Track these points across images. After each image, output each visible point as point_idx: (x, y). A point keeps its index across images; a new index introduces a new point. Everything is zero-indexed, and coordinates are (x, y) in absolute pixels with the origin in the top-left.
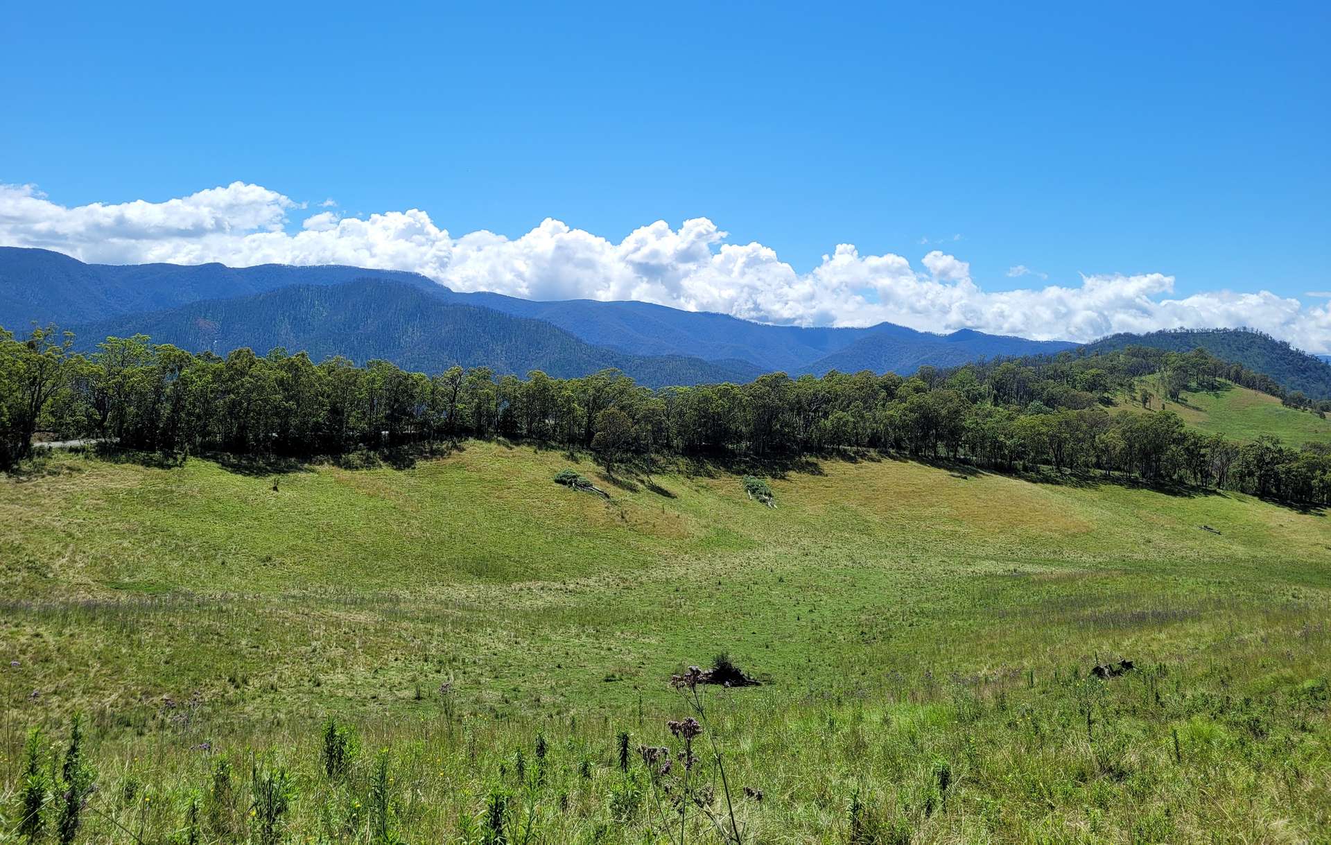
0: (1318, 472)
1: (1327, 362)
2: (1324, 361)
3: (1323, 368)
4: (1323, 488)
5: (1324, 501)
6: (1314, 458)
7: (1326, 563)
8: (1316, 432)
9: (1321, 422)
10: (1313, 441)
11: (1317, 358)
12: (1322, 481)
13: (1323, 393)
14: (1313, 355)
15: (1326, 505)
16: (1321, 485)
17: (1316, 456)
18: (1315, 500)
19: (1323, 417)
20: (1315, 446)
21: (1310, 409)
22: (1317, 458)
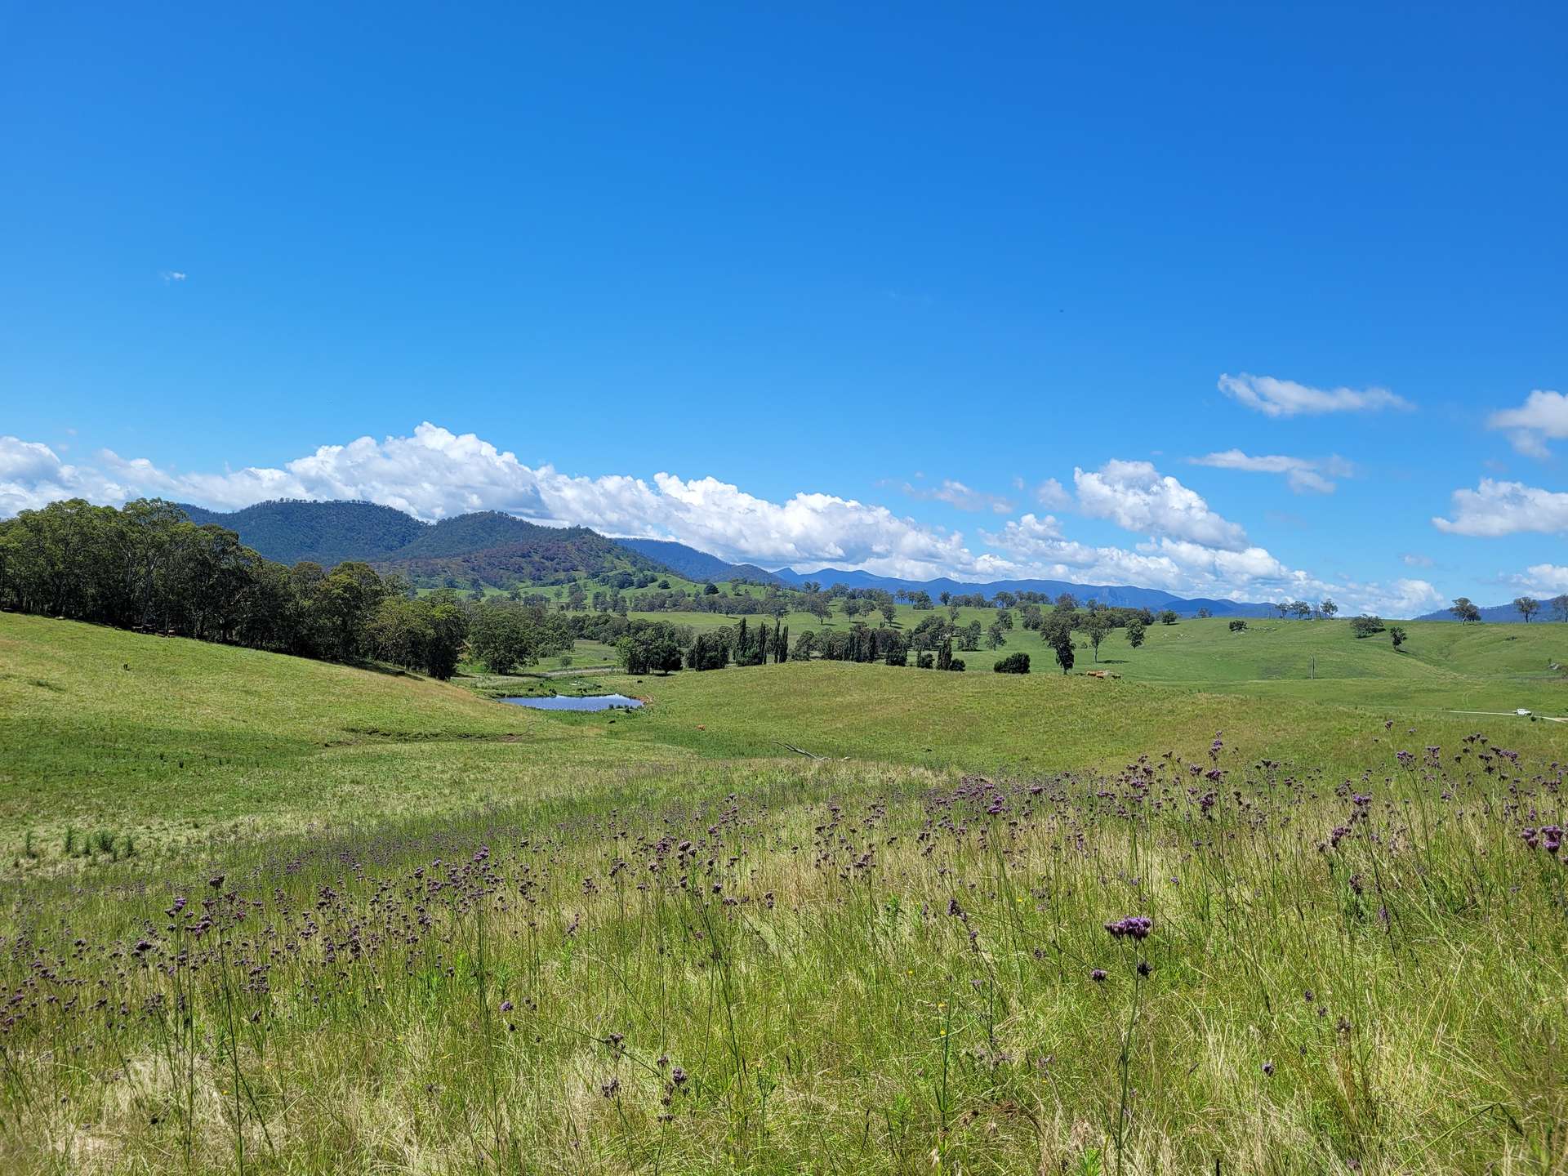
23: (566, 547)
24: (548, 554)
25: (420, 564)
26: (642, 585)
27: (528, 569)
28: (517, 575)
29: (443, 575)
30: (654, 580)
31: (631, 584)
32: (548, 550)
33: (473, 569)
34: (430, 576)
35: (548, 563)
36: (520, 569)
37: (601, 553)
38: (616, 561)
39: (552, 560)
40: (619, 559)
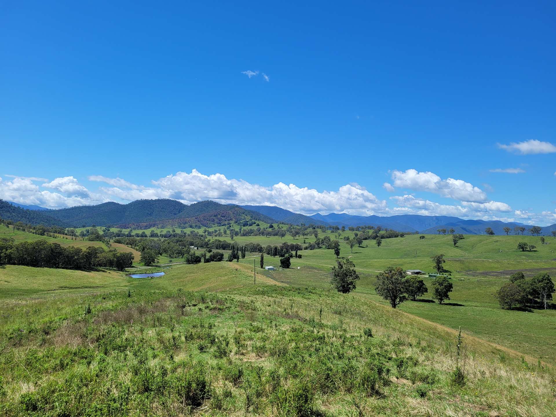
0: (4, 250)
1: (12, 204)
2: (10, 204)
3: (10, 207)
4: (6, 256)
5: (5, 262)
6: (3, 244)
7: (4, 288)
8: (5, 233)
9: (7, 229)
10: (3, 237)
11: (7, 202)
12: (5, 254)
13: (9, 217)
14: (6, 201)
15: (7, 264)
16: (5, 255)
17: (4, 243)
18: (2, 262)
19: (8, 227)
20: (4, 239)
21: (3, 224)
22: (4, 244)
23: (229, 213)
24: (223, 215)
25: (181, 220)
26: (251, 225)
27: (216, 220)
28: (212, 223)
29: (189, 223)
30: (255, 223)
31: (247, 225)
32: (223, 214)
33: (198, 221)
34: (184, 224)
35: (223, 218)
36: (214, 220)
37: (241, 214)
38: (246, 216)
39: (224, 217)
40: (246, 215)
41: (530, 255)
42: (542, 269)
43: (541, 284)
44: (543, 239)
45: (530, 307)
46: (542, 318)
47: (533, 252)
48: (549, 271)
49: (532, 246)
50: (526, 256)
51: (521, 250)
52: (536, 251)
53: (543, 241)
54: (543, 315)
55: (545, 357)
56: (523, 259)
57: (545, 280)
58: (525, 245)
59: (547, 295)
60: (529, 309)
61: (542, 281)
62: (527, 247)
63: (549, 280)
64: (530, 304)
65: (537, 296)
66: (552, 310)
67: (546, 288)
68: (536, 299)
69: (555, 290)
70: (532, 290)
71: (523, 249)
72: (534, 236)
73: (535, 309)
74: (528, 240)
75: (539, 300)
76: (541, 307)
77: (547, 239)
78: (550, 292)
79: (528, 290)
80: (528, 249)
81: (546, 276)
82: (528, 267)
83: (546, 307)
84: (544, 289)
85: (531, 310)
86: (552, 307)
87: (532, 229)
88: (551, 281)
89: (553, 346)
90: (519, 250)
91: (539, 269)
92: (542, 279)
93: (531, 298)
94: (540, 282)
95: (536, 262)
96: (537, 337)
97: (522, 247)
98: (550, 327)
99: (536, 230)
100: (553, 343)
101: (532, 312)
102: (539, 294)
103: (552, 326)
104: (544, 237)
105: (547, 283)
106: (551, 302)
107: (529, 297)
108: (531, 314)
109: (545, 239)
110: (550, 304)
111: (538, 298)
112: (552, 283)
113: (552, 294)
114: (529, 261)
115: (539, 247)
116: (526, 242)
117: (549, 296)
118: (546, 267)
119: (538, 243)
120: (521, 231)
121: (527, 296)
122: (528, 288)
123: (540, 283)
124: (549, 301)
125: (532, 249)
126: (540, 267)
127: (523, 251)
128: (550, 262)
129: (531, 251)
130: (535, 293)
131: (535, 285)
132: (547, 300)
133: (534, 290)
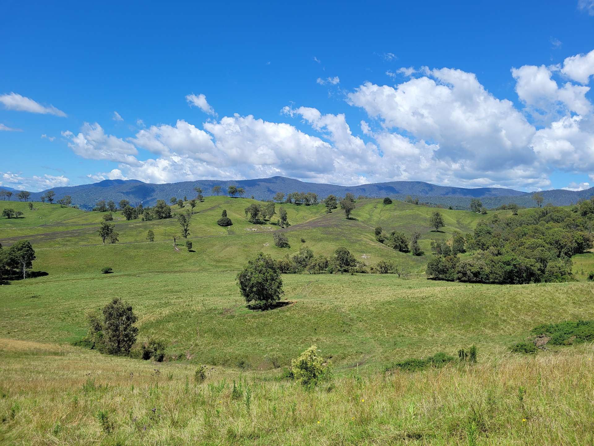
41: (16, 223)
42: (27, 236)
43: (21, 253)
44: (32, 205)
45: (7, 279)
46: (19, 289)
47: (20, 219)
48: (33, 238)
49: (19, 212)
50: (11, 224)
51: (7, 217)
52: (23, 218)
53: (31, 207)
54: (20, 286)
55: (13, 332)
56: (8, 227)
57: (25, 247)
58: (11, 212)
59: (27, 264)
60: (6, 281)
61: (21, 249)
62: (14, 214)
63: (29, 247)
64: (8, 275)
65: (16, 265)
66: (31, 279)
67: (26, 257)
68: (15, 270)
69: (35, 257)
70: (10, 260)
71: (9, 216)
72: (22, 201)
73: (13, 280)
74: (14, 205)
75: (17, 270)
76: (20, 276)
77: (35, 205)
78: (30, 260)
79: (5, 260)
80: (15, 216)
81: (26, 244)
82: (11, 236)
83: (25, 277)
84: (24, 257)
85: (8, 282)
86: (31, 275)
87: (20, 194)
88: (31, 248)
89: (25, 317)
90: (4, 217)
91: (24, 237)
92: (22, 246)
93: (9, 269)
94: (19, 250)
95: (21, 230)
96: (10, 311)
97: (8, 214)
98: (25, 297)
99: (24, 195)
100: (26, 314)
101: (9, 284)
102: (18, 263)
103: (28, 295)
104: (32, 203)
105: (28, 251)
106: (30, 270)
107: (7, 267)
108: (7, 286)
109: (33, 204)
110: (30, 272)
111: (17, 268)
112: (32, 250)
113: (32, 262)
114: (14, 229)
115: (28, 214)
116: (12, 208)
117: (29, 264)
118: (31, 234)
119: (26, 209)
120: (7, 195)
121: (4, 267)
122: (6, 258)
123: (19, 252)
124: (28, 270)
125: (19, 216)
126: (25, 234)
127: (9, 218)
128: (36, 228)
129: (18, 218)
130: (13, 262)
131: (14, 254)
132: (26, 268)
133: (12, 260)
